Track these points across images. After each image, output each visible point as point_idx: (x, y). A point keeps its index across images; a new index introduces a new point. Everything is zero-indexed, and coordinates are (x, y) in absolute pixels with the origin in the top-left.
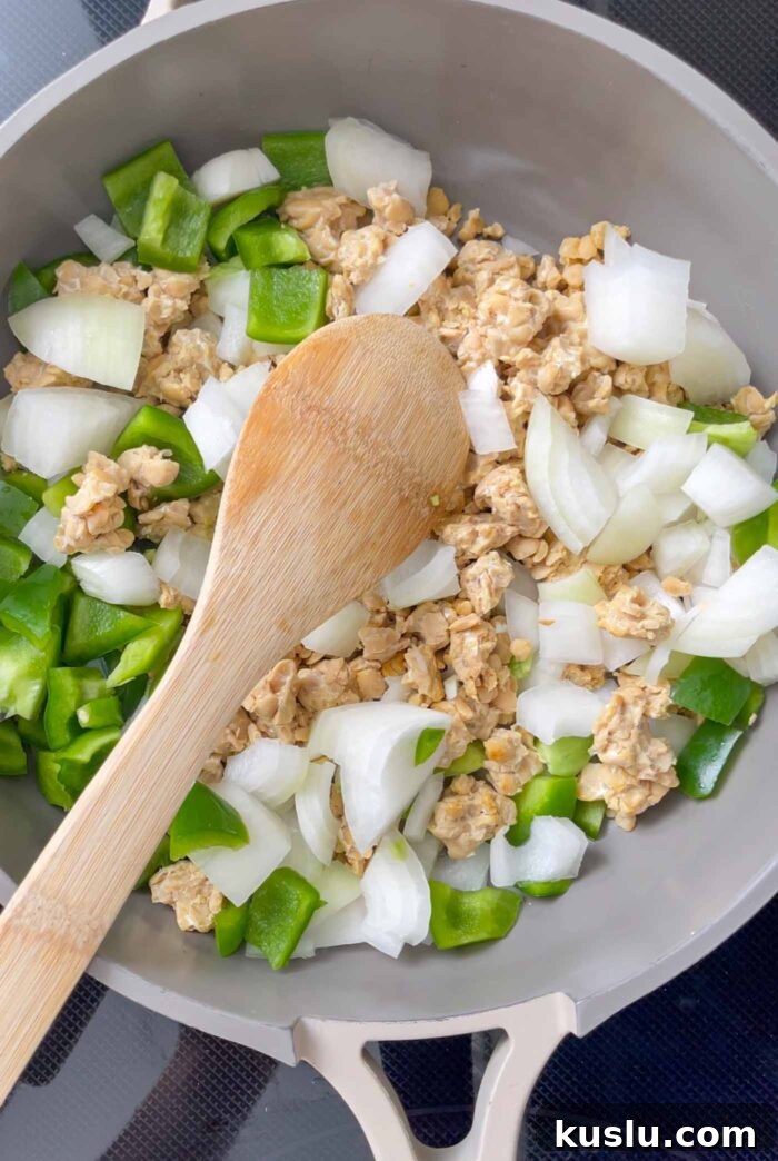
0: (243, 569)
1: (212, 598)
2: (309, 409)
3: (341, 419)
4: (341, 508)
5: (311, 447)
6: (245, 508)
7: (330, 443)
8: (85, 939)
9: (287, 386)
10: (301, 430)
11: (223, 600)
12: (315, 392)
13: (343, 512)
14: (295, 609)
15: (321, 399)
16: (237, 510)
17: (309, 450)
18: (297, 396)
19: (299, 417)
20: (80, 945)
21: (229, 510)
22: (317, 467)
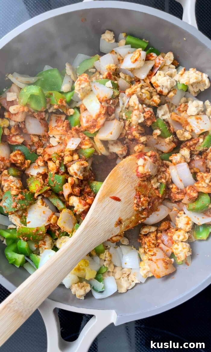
0: (99, 216)
1: (88, 222)
2: (127, 176)
3: (135, 181)
4: (128, 205)
5: (125, 187)
6: (103, 199)
7: (130, 187)
8: (26, 314)
9: (123, 168)
10: (124, 181)
11: (91, 223)
12: (130, 172)
13: (129, 206)
14: (109, 230)
15: (131, 174)
16: (101, 199)
17: (124, 188)
18: (125, 172)
19: (124, 177)
20: (24, 315)
21: (99, 199)
22: (126, 192)
